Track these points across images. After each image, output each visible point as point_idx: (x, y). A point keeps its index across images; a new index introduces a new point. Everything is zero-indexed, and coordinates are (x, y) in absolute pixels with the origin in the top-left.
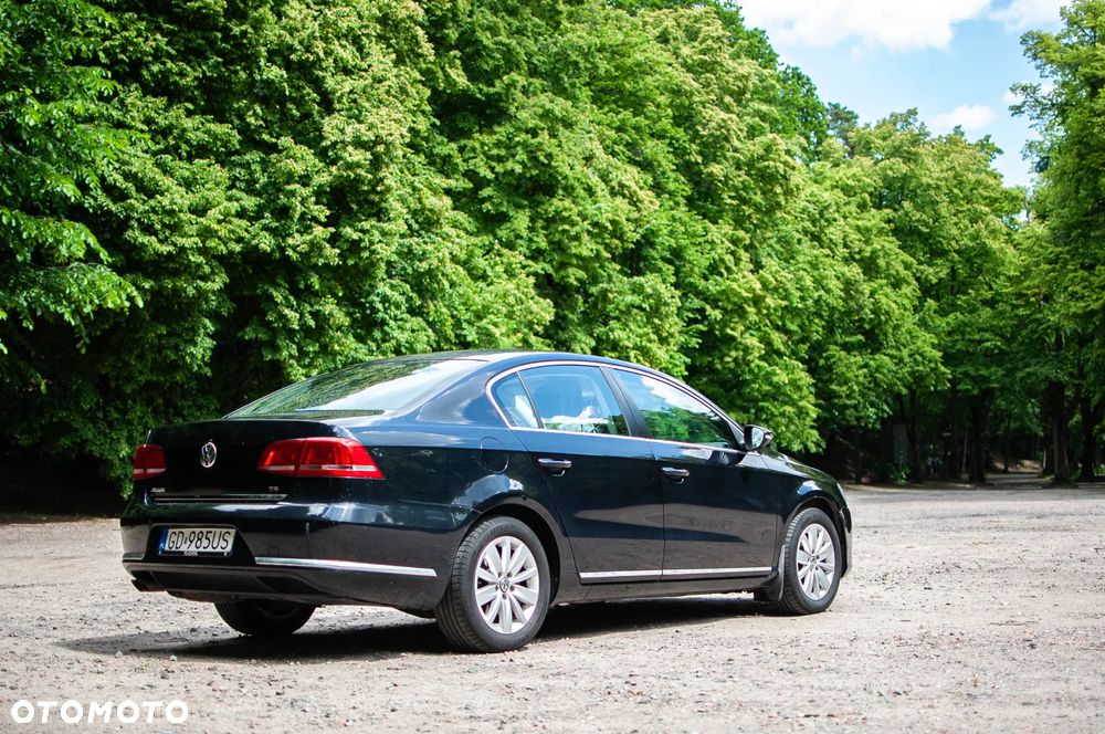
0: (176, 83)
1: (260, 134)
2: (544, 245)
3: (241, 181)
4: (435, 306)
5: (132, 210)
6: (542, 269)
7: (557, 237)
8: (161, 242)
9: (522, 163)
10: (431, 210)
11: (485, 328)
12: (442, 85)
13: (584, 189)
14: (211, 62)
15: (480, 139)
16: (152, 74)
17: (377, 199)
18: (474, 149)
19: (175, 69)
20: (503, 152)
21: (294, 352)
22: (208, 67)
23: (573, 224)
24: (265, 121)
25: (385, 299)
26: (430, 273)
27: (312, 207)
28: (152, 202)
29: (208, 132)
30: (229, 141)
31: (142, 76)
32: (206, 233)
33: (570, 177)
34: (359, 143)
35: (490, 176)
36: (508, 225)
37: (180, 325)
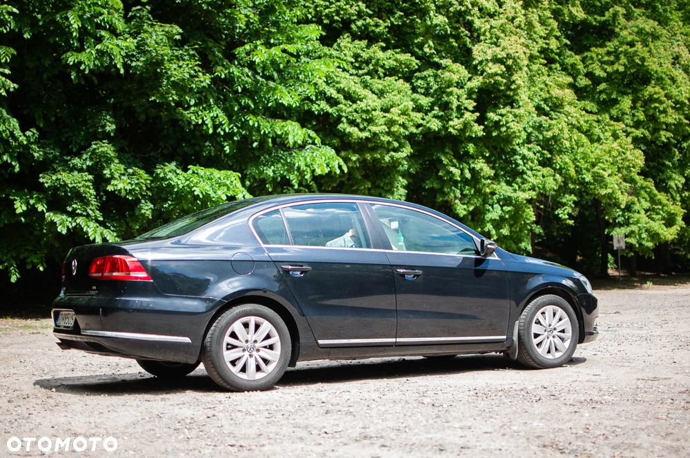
0: (373, 31)
1: (433, 58)
2: (642, 117)
3: (422, 88)
4: (561, 158)
5: (342, 111)
6: (642, 133)
7: (651, 112)
8: (361, 130)
9: (624, 65)
10: (556, 98)
11: (597, 172)
12: (567, 18)
13: (669, 79)
14: (396, 16)
15: (596, 52)
16: (358, 27)
17: (511, 94)
18: (592, 58)
19: (372, 23)
20: (612, 58)
21: (458, 195)
22: (396, 19)
23: (661, 103)
24: (436, 50)
25: (524, 158)
26: (555, 138)
27: (464, 101)
28: (354, 106)
29: (396, 60)
30: (410, 64)
31: (351, 29)
32: (391, 123)
33: (659, 72)
34: (496, 60)
35: (603, 74)
36: (618, 106)
37: (382, 181)
